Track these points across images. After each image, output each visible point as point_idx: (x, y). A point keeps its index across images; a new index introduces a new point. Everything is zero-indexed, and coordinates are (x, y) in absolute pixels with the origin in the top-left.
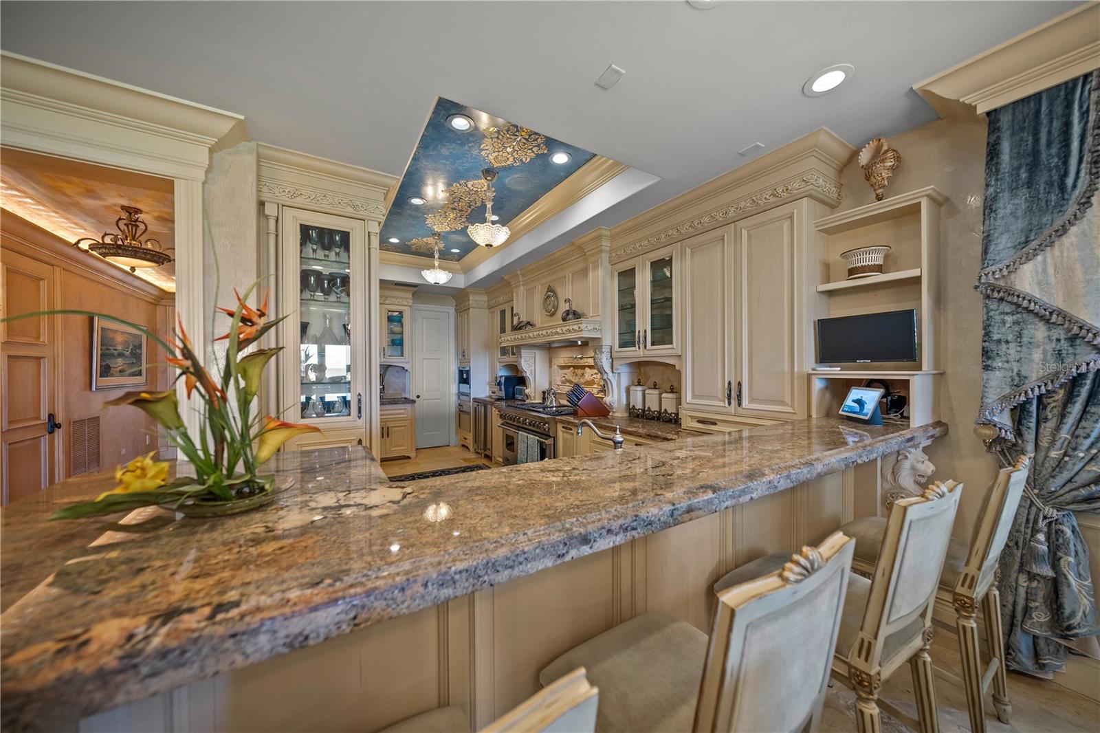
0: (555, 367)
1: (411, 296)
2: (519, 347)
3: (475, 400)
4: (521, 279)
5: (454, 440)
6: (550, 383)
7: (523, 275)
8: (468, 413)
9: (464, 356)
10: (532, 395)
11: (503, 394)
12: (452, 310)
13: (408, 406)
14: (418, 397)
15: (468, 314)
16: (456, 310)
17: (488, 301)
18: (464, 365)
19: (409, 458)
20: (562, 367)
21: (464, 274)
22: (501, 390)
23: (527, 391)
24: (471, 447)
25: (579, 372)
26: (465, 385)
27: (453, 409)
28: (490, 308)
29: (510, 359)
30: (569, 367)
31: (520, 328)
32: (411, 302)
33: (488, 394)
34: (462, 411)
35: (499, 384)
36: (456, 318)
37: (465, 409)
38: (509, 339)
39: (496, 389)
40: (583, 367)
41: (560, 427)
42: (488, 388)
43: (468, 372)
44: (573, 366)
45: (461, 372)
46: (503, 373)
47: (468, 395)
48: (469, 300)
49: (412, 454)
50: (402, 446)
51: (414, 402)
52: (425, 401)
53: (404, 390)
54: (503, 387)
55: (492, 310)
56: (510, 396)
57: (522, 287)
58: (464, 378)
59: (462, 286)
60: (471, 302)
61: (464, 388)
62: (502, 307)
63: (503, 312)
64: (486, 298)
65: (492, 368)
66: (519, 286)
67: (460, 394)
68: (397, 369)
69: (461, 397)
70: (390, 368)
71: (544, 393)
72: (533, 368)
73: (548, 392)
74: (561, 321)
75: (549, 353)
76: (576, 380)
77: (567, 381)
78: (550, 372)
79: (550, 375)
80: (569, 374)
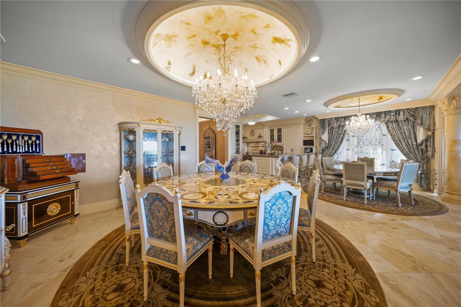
0: (249, 147)
6: (248, 151)
20: (251, 147)
25: (257, 148)
30: (254, 147)
40: (258, 147)
73: (248, 152)
74: (258, 138)
75: (247, 144)
76: (256, 149)
77: (253, 150)
78: (247, 148)
79: (248, 149)
80: (254, 148)
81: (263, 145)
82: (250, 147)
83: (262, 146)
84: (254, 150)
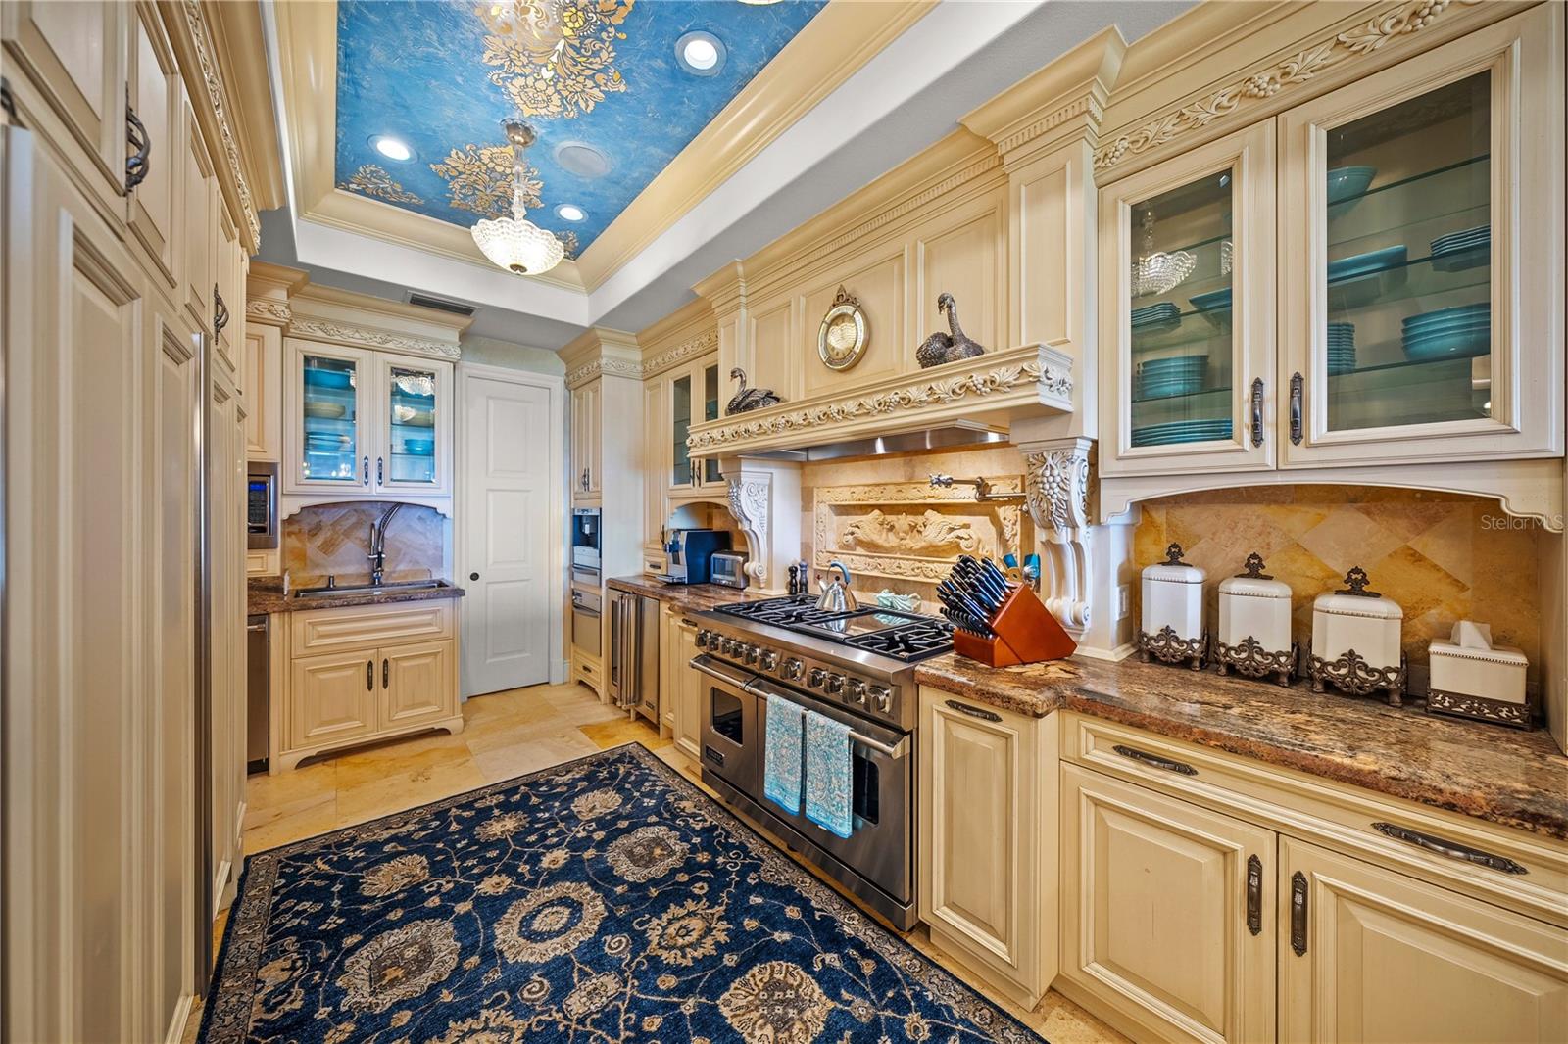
0: (822, 510)
1: (456, 338)
2: (734, 458)
3: (613, 585)
4: (742, 291)
5: (560, 670)
6: (806, 548)
7: (749, 278)
8: (596, 614)
9: (586, 484)
10: (763, 577)
11: (680, 572)
12: (558, 384)
13: (444, 605)
14: (475, 577)
15: (596, 391)
16: (567, 385)
17: (643, 363)
18: (585, 504)
19: (444, 732)
20: (842, 510)
21: (590, 293)
22: (676, 561)
23: (750, 567)
24: (601, 691)
25: (903, 521)
26: (589, 550)
27: (558, 600)
28: (648, 377)
29: (704, 490)
30: (865, 509)
31: (749, 407)
32: (455, 352)
33: (640, 570)
34: (577, 607)
35: (674, 548)
36: (568, 402)
37: (586, 601)
38: (705, 440)
39: (664, 559)
40: (917, 509)
41: (932, 702)
42: (641, 555)
43: (596, 521)
44: (879, 507)
45: (578, 521)
46: (682, 522)
47: (595, 572)
48: (599, 356)
49: (454, 723)
50: (426, 704)
51: (459, 593)
52: (491, 587)
53: (439, 562)
54: (682, 555)
55: (653, 381)
56: (701, 577)
57: (743, 311)
58: (586, 532)
59: (585, 323)
60: (603, 362)
61: (586, 556)
62: (680, 373)
63: (683, 385)
64: (637, 356)
65: (653, 511)
66: (737, 307)
67: (575, 568)
68: (420, 513)
69: (578, 576)
70: (402, 510)
71: (793, 571)
72: (765, 512)
73: (804, 568)
74: (915, 367)
75: (803, 475)
76: (892, 540)
77: (860, 543)
78: (803, 521)
79: (806, 528)
80: (869, 526)
81: (982, 486)
82: (824, 509)
83: (967, 494)
84: (872, 547)
